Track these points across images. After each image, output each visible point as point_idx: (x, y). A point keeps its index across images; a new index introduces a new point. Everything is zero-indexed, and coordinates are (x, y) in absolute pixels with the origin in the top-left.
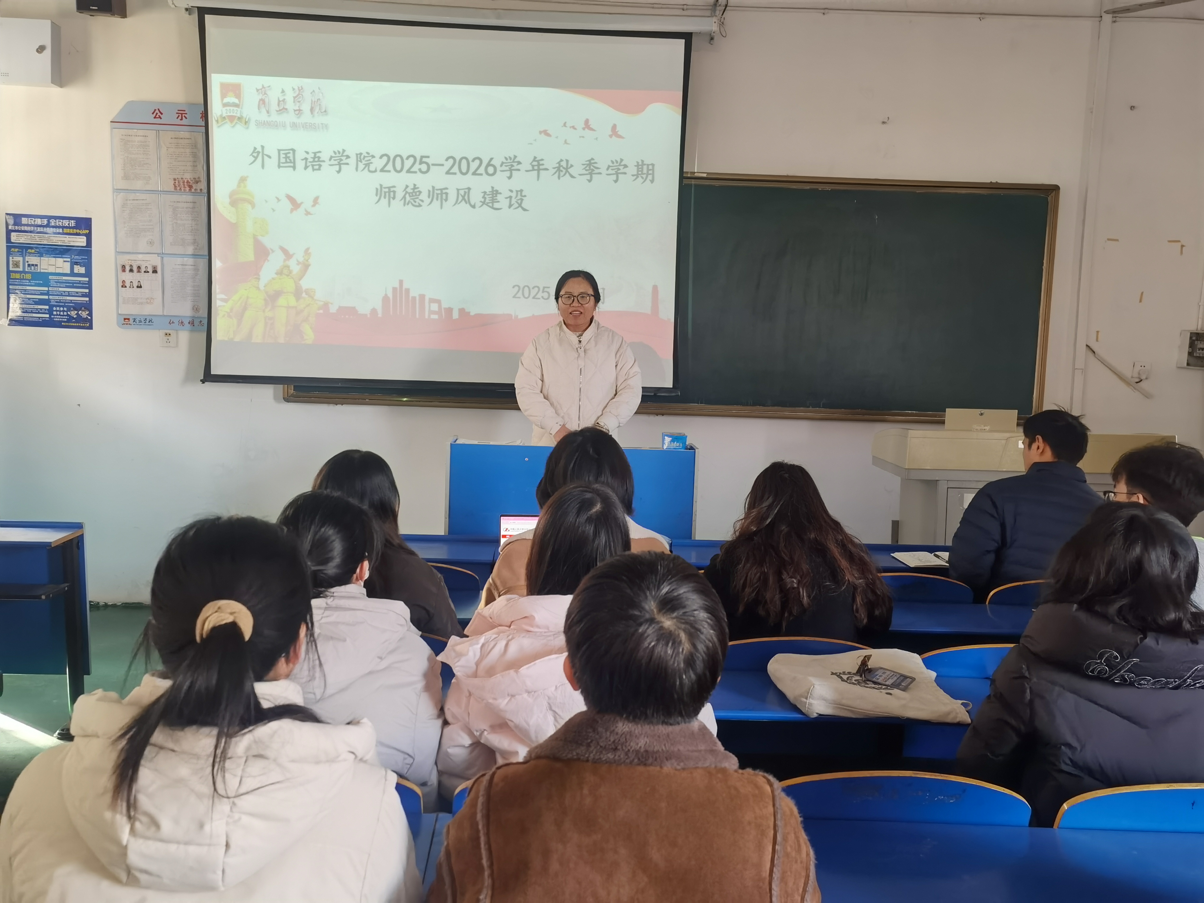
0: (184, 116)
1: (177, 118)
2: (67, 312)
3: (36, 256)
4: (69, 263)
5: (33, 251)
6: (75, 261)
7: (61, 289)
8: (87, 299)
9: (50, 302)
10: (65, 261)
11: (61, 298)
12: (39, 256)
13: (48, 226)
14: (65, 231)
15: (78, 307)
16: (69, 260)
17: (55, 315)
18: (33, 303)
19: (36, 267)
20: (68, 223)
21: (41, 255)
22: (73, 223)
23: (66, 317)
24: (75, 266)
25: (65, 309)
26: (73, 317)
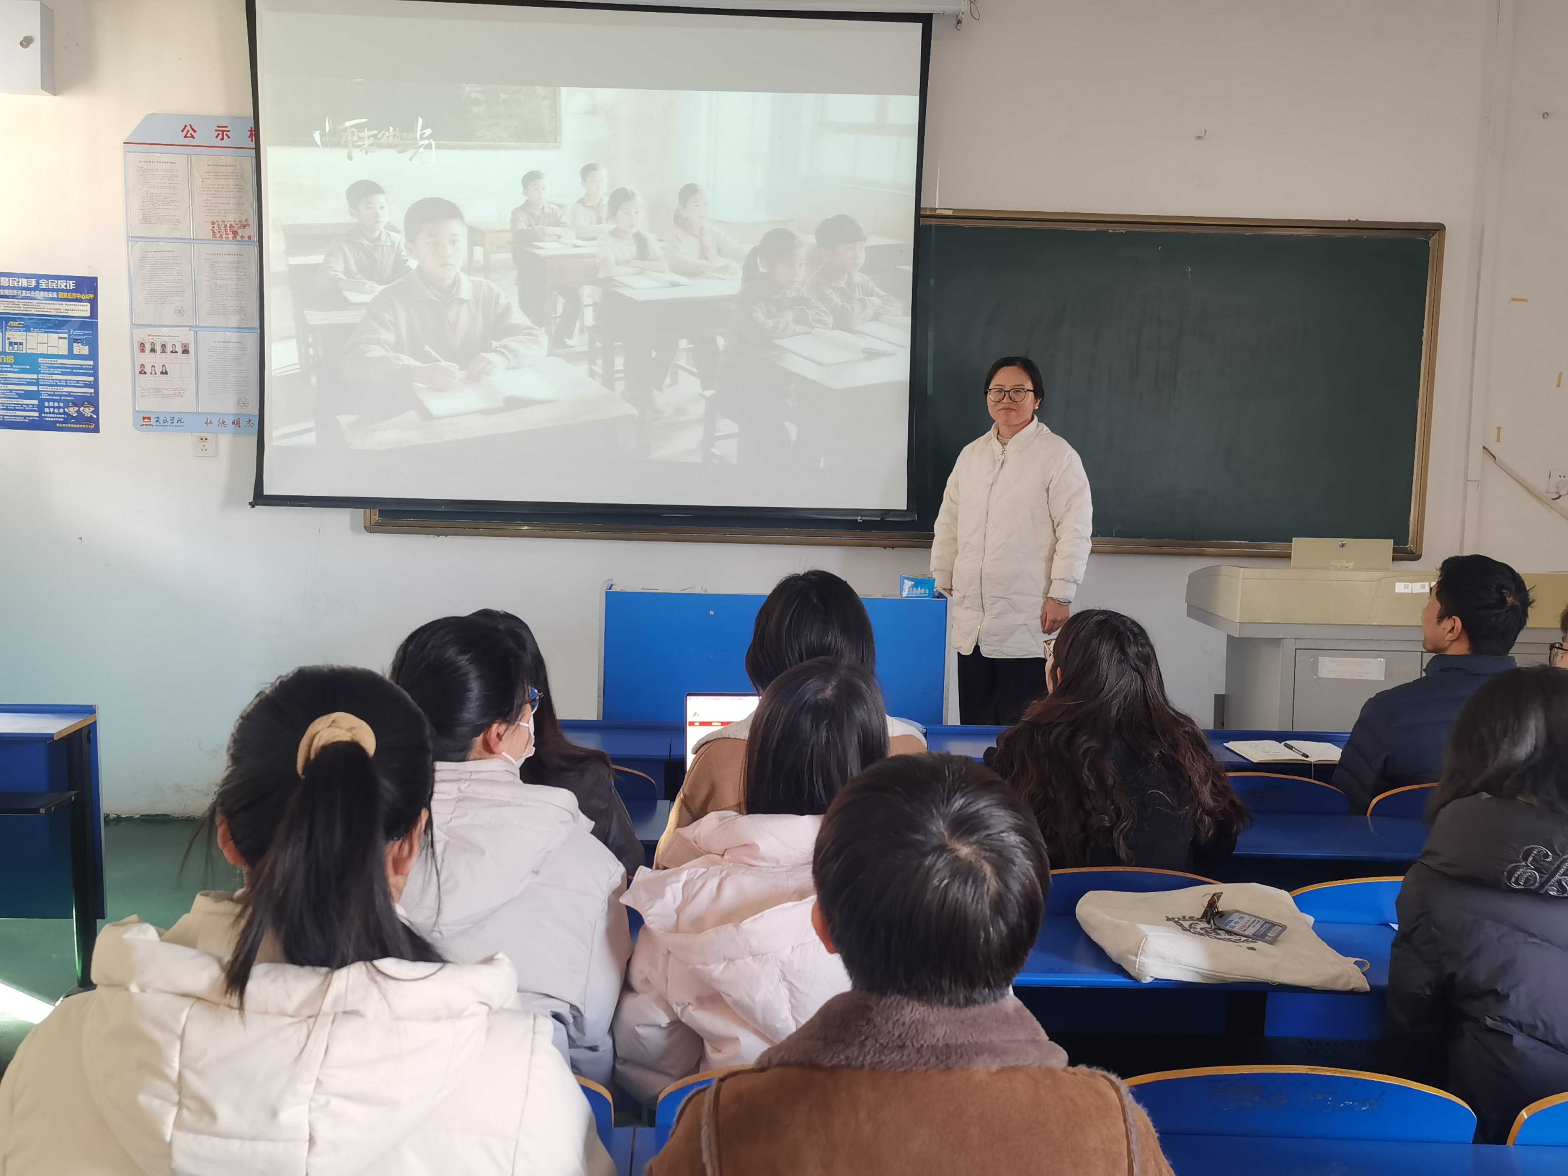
0: (226, 135)
1: (217, 137)
2: (63, 408)
3: (20, 331)
4: (67, 340)
5: (16, 324)
6: (74, 337)
7: (55, 377)
8: (92, 390)
9: (41, 395)
10: (60, 338)
11: (55, 389)
12: (24, 331)
13: (37, 288)
14: (61, 295)
15: (79, 401)
16: (66, 336)
17: (47, 413)
18: (17, 396)
19: (21, 346)
20: (65, 284)
21: (27, 329)
22: (71, 285)
23: (63, 416)
24: (75, 344)
25: (61, 405)
26: (72, 416)
